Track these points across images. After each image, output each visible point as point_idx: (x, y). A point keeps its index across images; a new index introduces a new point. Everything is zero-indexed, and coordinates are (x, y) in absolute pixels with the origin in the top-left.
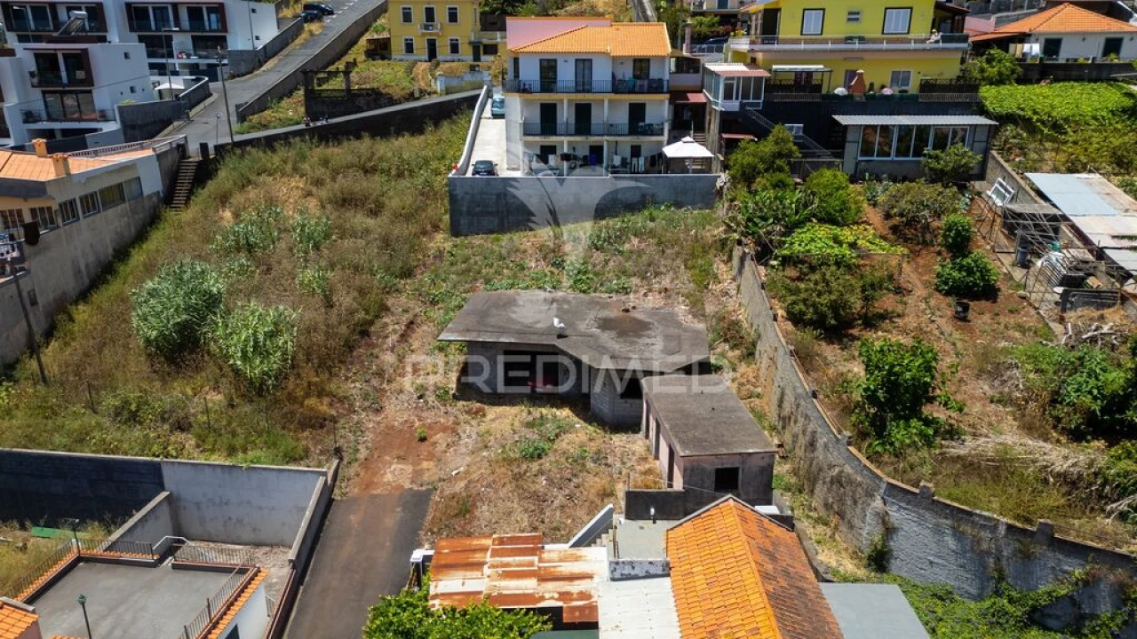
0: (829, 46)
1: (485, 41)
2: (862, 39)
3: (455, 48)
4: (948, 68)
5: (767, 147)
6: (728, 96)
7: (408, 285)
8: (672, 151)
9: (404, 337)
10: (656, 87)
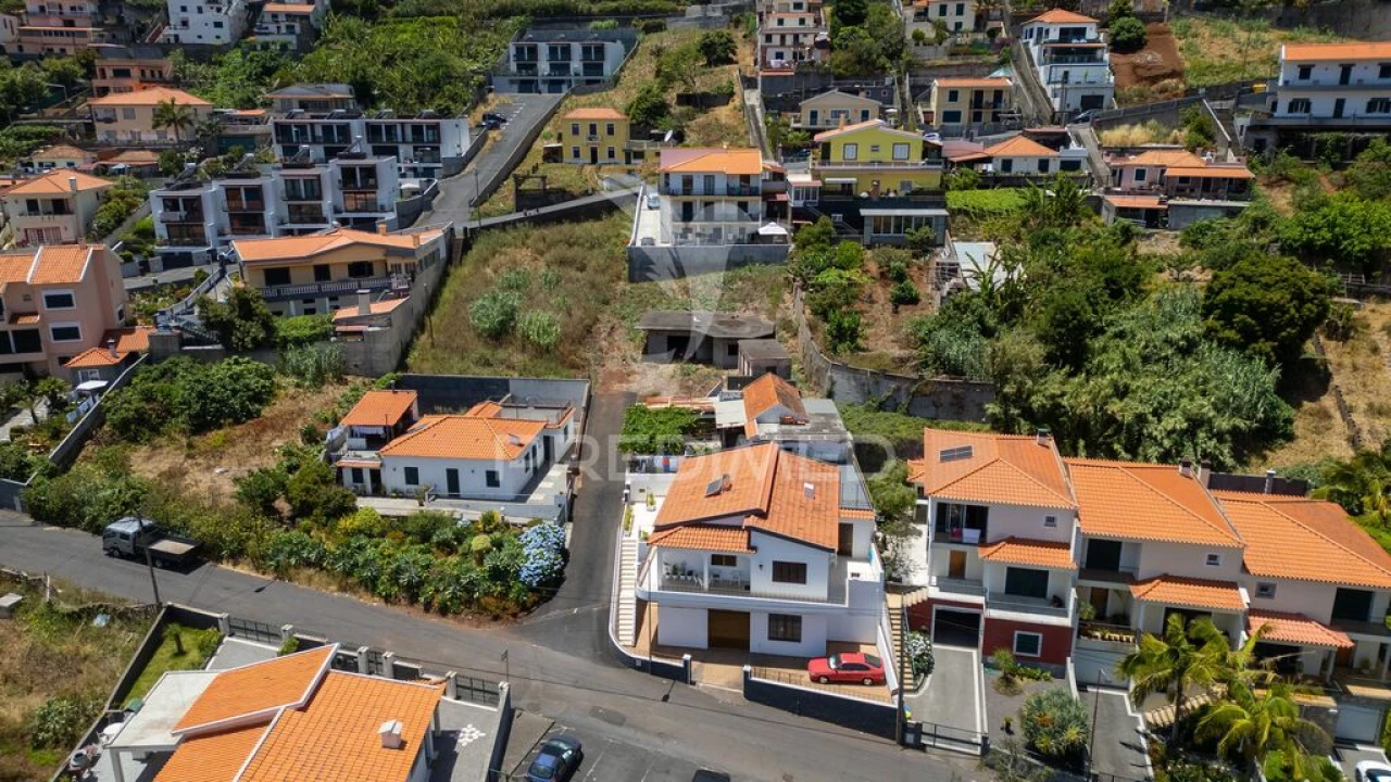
0: (860, 167)
1: (635, 149)
2: (880, 163)
3: (611, 154)
4: (932, 180)
5: (817, 229)
6: (797, 198)
7: (608, 309)
8: (763, 231)
9: (610, 334)
10: (754, 192)
